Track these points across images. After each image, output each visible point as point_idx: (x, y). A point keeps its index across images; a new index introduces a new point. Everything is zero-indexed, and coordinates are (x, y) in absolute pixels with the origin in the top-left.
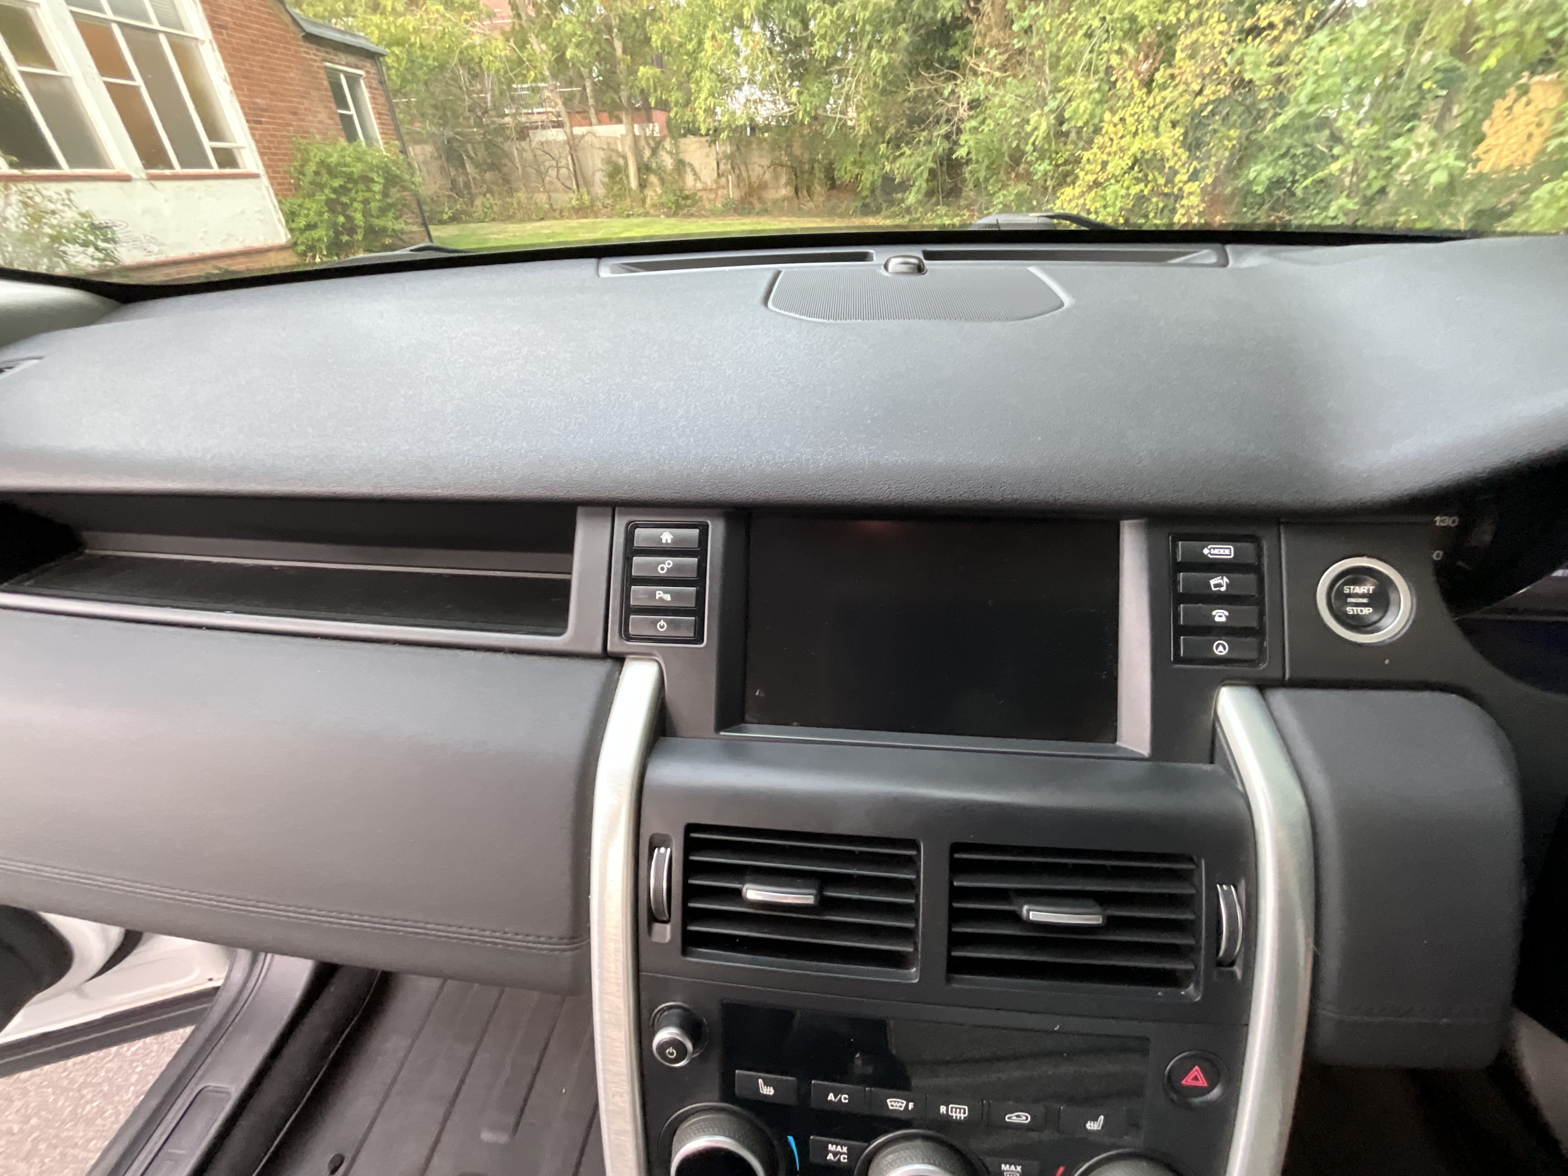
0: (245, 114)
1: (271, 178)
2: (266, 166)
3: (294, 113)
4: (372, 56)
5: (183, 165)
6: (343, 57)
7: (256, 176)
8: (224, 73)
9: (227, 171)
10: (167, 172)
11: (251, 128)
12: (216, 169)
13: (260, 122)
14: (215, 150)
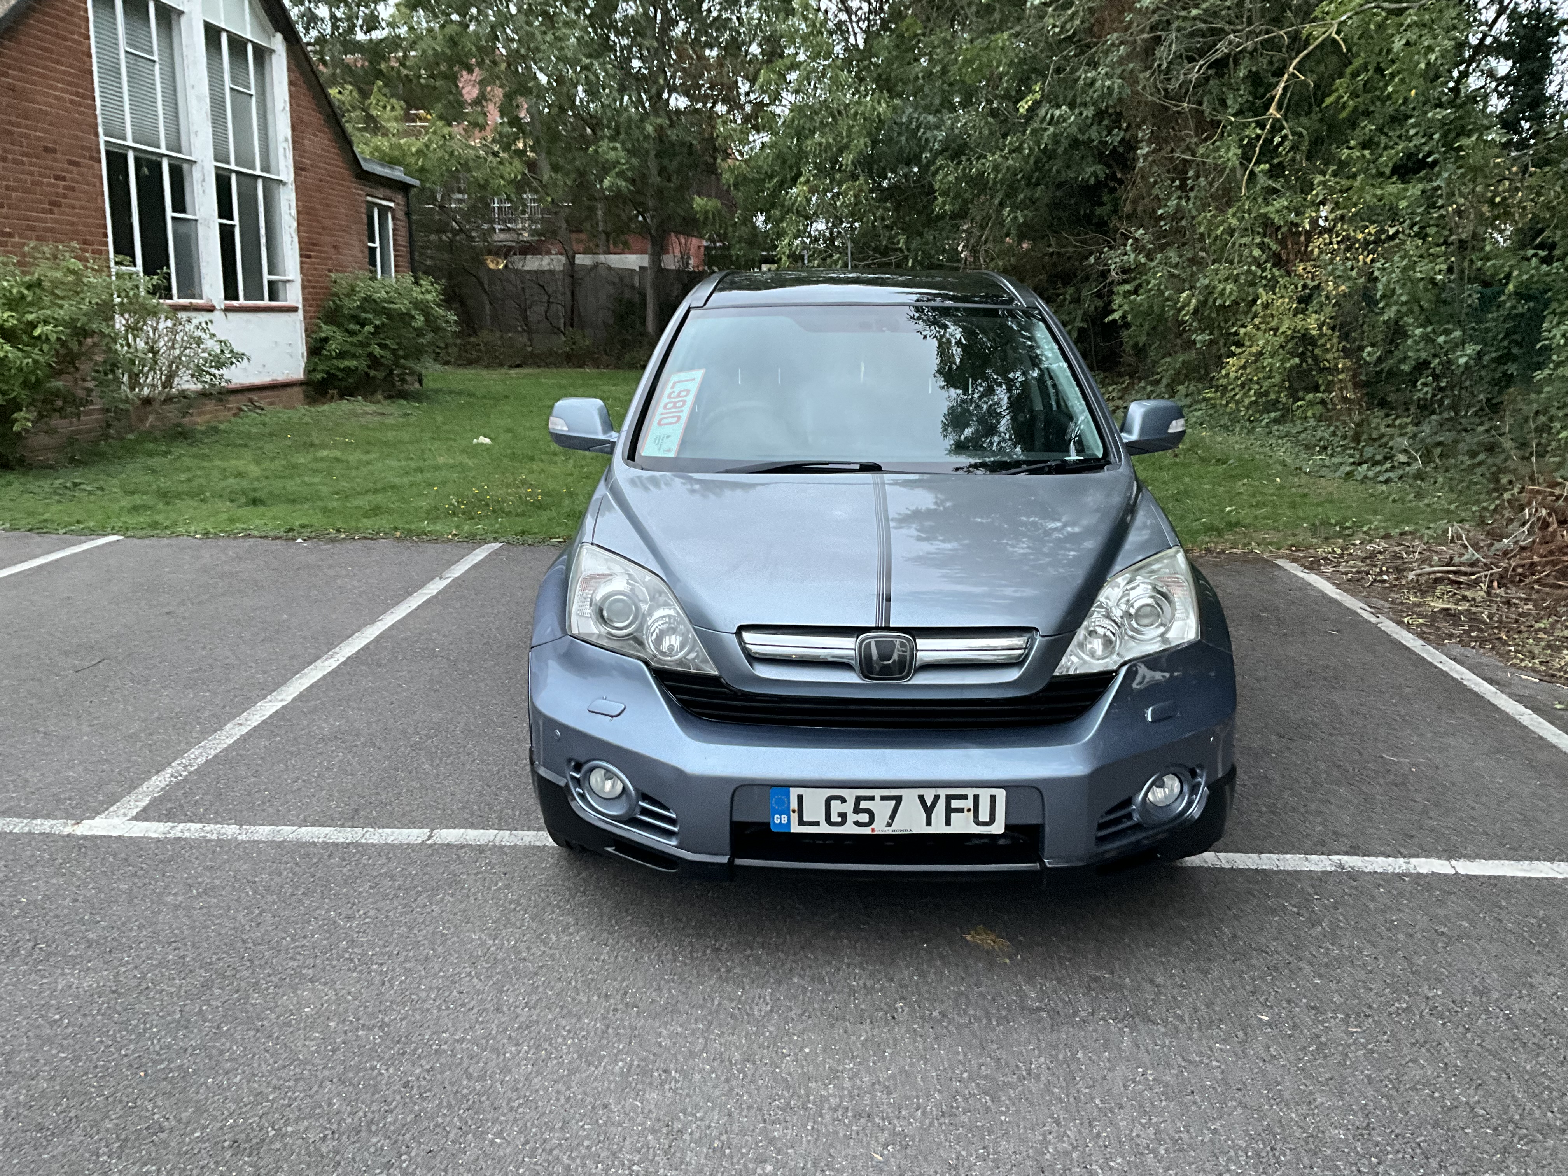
0: (301, 249)
1: (305, 311)
2: (304, 299)
3: (335, 247)
4: (404, 188)
5: (246, 298)
6: (381, 192)
7: (294, 310)
8: (294, 212)
9: (274, 303)
10: (235, 303)
11: (302, 263)
12: (266, 302)
13: (309, 257)
14: (270, 283)
